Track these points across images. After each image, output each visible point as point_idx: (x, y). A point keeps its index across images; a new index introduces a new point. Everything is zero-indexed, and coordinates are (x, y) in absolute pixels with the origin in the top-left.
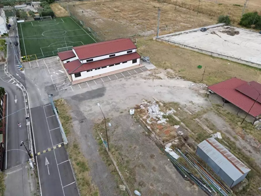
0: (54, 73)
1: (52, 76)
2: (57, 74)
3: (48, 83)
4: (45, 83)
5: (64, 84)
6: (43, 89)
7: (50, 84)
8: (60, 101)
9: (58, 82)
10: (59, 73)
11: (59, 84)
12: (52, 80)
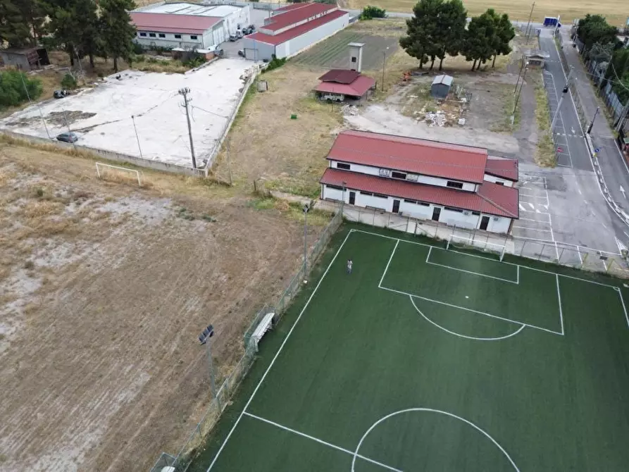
0: (540, 211)
1: (546, 207)
2: (534, 205)
3: (558, 196)
4: (565, 198)
5: (526, 182)
6: (570, 189)
7: (554, 191)
8: (544, 165)
9: (538, 190)
10: (529, 205)
11: (537, 185)
12: (547, 197)
